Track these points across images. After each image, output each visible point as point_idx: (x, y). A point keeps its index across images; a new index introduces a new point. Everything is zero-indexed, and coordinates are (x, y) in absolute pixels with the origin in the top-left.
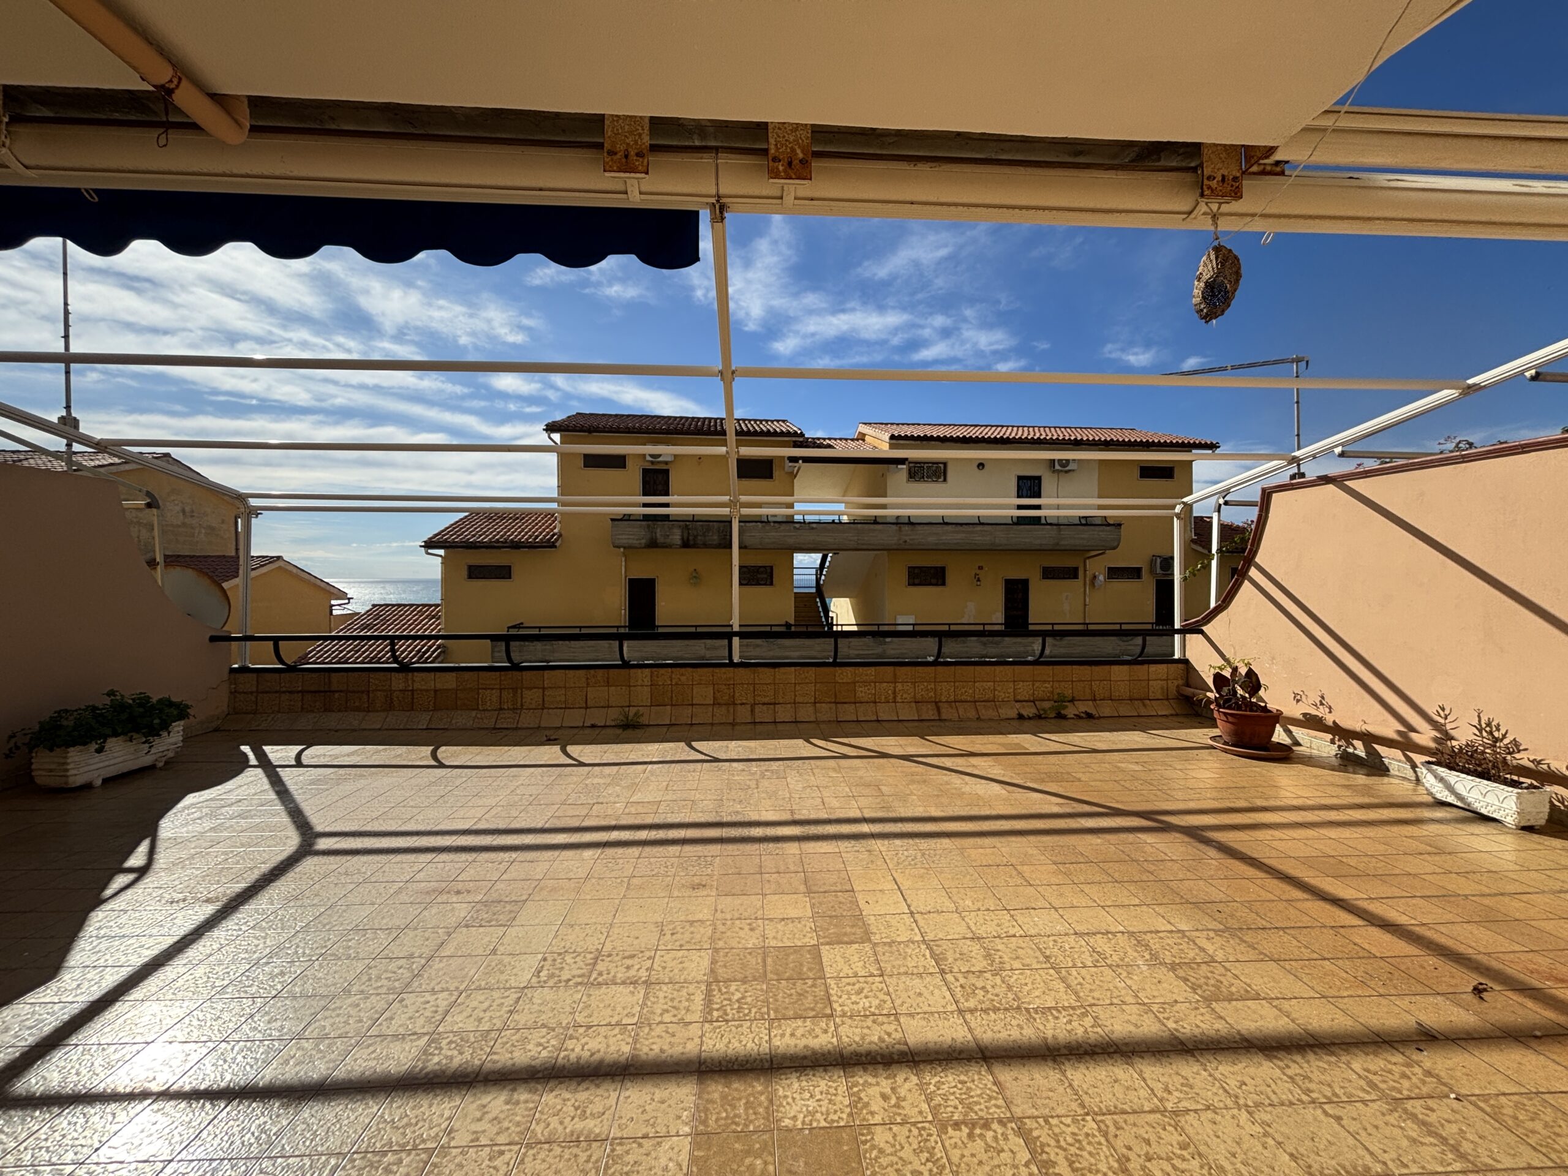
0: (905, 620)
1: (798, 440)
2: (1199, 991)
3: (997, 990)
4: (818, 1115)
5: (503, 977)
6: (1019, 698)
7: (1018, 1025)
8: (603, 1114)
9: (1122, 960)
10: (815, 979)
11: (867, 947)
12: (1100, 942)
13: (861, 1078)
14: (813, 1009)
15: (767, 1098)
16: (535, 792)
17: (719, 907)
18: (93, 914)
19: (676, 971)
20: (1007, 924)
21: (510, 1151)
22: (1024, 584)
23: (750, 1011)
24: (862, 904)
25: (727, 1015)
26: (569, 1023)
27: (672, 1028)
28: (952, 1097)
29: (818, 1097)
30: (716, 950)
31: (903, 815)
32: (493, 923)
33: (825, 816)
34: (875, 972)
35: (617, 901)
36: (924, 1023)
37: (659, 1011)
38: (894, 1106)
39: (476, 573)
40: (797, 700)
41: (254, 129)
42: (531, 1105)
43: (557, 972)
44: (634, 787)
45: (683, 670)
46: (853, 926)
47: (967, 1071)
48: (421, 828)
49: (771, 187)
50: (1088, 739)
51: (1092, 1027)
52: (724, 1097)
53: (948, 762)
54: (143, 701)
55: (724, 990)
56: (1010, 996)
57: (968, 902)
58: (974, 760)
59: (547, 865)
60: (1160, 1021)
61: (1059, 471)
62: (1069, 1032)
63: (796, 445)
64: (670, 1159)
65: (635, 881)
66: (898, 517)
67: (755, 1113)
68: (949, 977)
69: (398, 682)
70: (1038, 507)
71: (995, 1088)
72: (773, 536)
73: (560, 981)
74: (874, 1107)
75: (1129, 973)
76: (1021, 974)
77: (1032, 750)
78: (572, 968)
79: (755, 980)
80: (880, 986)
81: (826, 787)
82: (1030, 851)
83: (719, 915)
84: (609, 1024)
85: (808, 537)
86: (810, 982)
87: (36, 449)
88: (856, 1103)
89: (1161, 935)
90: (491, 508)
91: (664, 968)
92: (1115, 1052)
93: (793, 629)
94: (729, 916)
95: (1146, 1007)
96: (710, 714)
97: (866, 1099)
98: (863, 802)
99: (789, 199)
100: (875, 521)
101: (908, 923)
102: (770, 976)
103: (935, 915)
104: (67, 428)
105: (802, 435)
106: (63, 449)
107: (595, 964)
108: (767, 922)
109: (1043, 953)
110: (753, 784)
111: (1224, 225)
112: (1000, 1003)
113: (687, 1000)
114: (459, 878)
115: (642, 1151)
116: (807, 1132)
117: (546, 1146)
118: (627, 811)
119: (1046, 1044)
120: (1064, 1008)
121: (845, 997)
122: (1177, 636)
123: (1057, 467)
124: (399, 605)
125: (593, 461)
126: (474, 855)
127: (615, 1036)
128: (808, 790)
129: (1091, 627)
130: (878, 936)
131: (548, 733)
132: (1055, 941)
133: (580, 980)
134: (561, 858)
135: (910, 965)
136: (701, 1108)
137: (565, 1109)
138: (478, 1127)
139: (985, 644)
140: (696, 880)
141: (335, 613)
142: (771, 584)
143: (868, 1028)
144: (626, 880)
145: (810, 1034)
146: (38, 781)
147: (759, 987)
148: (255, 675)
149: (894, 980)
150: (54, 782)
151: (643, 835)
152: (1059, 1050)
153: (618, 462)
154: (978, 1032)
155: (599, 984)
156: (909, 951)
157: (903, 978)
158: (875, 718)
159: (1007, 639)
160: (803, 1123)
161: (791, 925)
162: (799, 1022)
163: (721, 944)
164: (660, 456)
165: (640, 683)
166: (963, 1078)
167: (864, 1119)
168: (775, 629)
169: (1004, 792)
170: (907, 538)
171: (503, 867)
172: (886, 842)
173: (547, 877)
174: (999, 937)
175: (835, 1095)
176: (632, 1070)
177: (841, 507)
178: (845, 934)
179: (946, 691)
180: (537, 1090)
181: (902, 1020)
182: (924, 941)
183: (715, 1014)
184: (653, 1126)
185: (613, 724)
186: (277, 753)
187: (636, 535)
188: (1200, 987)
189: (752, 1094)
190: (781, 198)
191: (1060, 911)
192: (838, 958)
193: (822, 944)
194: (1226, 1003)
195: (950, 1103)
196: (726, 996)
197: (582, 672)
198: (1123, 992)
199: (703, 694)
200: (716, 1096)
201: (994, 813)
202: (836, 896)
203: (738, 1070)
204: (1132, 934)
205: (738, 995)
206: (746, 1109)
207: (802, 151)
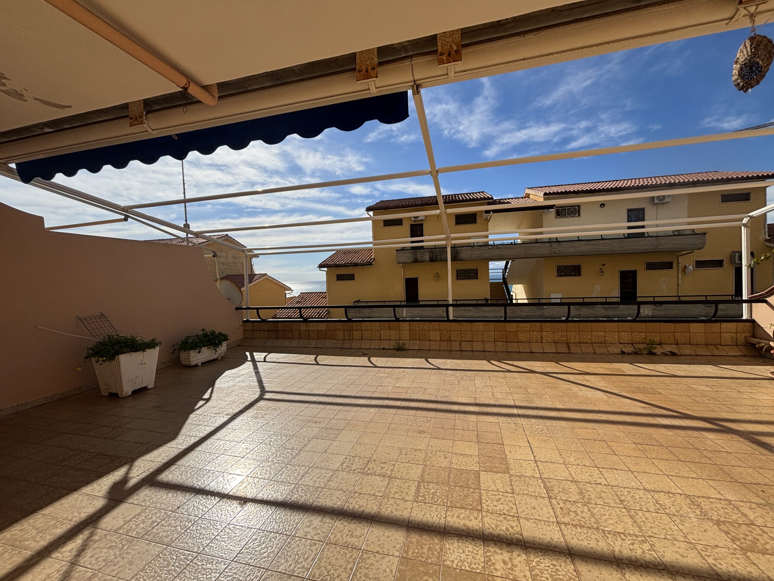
0: (556, 296)
1: (490, 201)
2: (738, 543)
3: (584, 515)
4: (466, 563)
5: (327, 464)
6: (622, 341)
7: (596, 539)
8: (361, 537)
9: (678, 512)
10: (475, 489)
11: (507, 476)
12: (663, 499)
13: (492, 549)
14: (471, 505)
15: (440, 547)
16: (354, 379)
17: (430, 444)
18: (191, 415)
19: (404, 473)
20: (596, 476)
21: (319, 544)
22: (634, 274)
23: (438, 500)
24: (507, 452)
25: (426, 500)
26: (352, 490)
27: (398, 501)
28: (546, 572)
29: (467, 553)
30: (426, 466)
31: (538, 406)
32: (328, 438)
33: (493, 403)
34: (509, 491)
35: (382, 435)
36: (535, 525)
37: (393, 492)
38: (510, 569)
39: (340, 278)
40: (485, 340)
41: (220, 98)
42: (330, 525)
43: (350, 465)
44: (398, 379)
45: (424, 323)
46: (500, 464)
47: (558, 559)
48: (306, 392)
49: (441, 69)
50: (671, 368)
51: (649, 550)
52: (418, 542)
53: (571, 378)
54: (213, 333)
55: (426, 487)
56: (593, 520)
57: (572, 459)
58: (587, 377)
59: (354, 414)
60: (701, 556)
61: (657, 204)
62: (631, 550)
63: (489, 204)
64: (388, 567)
65: (392, 426)
66: (550, 239)
67: (432, 554)
68: (554, 501)
69: (303, 327)
70: (643, 227)
71: (575, 573)
72: (476, 253)
73: (351, 470)
74: (498, 567)
75: (682, 521)
76: (603, 508)
77: (629, 373)
78: (358, 464)
79: (443, 484)
80: (511, 499)
81: (496, 387)
82: (618, 434)
83: (429, 448)
84: (369, 494)
85: (497, 252)
86: (472, 490)
87: (178, 237)
88: (487, 561)
89: (711, 500)
90: (346, 249)
91: (399, 471)
92: (663, 570)
93: (489, 302)
94: (434, 449)
95: (693, 546)
96: (438, 345)
97: (494, 561)
98: (516, 396)
99: (452, 74)
100: (536, 242)
101: (533, 466)
102: (451, 483)
103: (550, 464)
104: (186, 229)
105: (492, 198)
106: (185, 236)
107: (367, 464)
108: (453, 455)
109: (619, 498)
110: (456, 382)
111: (760, 21)
112: (585, 523)
113: (407, 489)
114: (317, 416)
115: (376, 559)
116: (458, 571)
117: (334, 546)
118: (393, 390)
119: (614, 555)
120: (630, 535)
121: (490, 501)
122: (745, 305)
123: (656, 201)
124: (311, 293)
125: (388, 223)
126: (325, 406)
127: (371, 500)
128: (486, 388)
129: (682, 299)
130: (514, 471)
131: (363, 351)
132: (628, 492)
133: (360, 471)
134: (360, 411)
135: (530, 490)
136: (406, 545)
137: (344, 531)
138: (308, 530)
139: (607, 309)
140: (421, 429)
141: (287, 296)
142: (477, 278)
143: (501, 521)
144: (388, 424)
145: (468, 518)
146: (182, 362)
147: (444, 488)
148: (251, 323)
149: (520, 497)
150: (187, 363)
151: (398, 403)
152: (622, 560)
153: (399, 222)
154: (568, 538)
155: (368, 474)
156: (531, 482)
157: (525, 497)
158: (529, 351)
159: (621, 306)
160: (457, 565)
161: (466, 458)
162: (463, 511)
163: (428, 463)
164: (418, 217)
165: (404, 329)
166: (554, 562)
167: (491, 572)
168: (479, 302)
169: (605, 397)
170: (555, 250)
171: (335, 413)
172: (526, 420)
173: (354, 419)
174: (590, 483)
175: (476, 554)
176: (377, 519)
177: (517, 235)
178: (495, 467)
179: (573, 337)
180: (334, 519)
181: (521, 521)
182: (541, 478)
183: (420, 498)
184: (382, 548)
185: (392, 348)
186: (259, 356)
187: (407, 257)
188: (739, 540)
189: (433, 544)
190: (447, 74)
191: (635, 473)
192: (489, 480)
193: (482, 471)
194: (760, 555)
195: (544, 575)
196: (427, 490)
197: (378, 323)
198: (675, 533)
199: (435, 335)
200: (414, 540)
201: (596, 409)
202: (493, 446)
203: (427, 530)
204: (688, 496)
205: (433, 491)
206: (428, 551)
207: (456, 46)
